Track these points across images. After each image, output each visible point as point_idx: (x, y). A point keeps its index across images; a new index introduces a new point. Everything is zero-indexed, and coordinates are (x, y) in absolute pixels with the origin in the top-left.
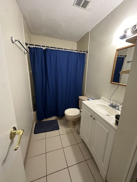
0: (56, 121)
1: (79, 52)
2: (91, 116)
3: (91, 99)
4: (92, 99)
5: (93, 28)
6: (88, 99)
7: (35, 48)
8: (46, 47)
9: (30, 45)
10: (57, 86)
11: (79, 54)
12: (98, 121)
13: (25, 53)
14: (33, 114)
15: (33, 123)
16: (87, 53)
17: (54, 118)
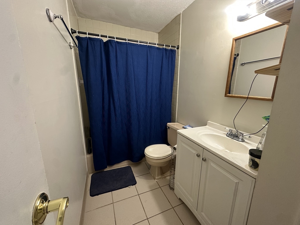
0: (128, 169)
1: (164, 47)
2: (198, 156)
3: (188, 126)
4: (190, 126)
5: (186, 7)
6: (183, 127)
7: (89, 39)
8: (109, 38)
9: (79, 32)
10: (128, 106)
11: (164, 51)
12: (212, 164)
13: (70, 46)
14: (87, 158)
15: (87, 177)
16: (178, 48)
17: (124, 164)
